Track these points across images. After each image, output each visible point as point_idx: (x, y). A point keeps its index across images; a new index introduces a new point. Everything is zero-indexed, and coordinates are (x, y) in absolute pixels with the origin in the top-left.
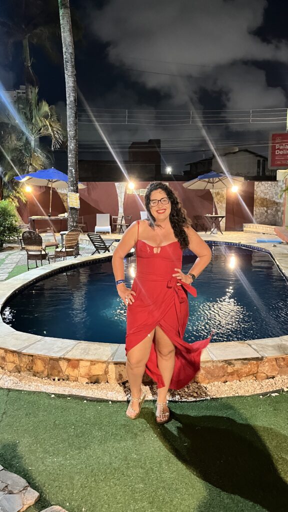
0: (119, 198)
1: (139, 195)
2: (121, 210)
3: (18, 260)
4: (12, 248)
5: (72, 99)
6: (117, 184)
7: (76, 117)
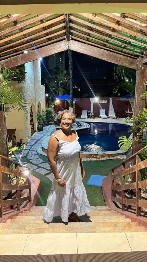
0: (91, 104)
1: (99, 103)
2: (92, 109)
3: (53, 129)
4: (51, 124)
5: (71, 77)
6: (91, 99)
7: (72, 83)
